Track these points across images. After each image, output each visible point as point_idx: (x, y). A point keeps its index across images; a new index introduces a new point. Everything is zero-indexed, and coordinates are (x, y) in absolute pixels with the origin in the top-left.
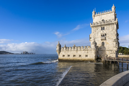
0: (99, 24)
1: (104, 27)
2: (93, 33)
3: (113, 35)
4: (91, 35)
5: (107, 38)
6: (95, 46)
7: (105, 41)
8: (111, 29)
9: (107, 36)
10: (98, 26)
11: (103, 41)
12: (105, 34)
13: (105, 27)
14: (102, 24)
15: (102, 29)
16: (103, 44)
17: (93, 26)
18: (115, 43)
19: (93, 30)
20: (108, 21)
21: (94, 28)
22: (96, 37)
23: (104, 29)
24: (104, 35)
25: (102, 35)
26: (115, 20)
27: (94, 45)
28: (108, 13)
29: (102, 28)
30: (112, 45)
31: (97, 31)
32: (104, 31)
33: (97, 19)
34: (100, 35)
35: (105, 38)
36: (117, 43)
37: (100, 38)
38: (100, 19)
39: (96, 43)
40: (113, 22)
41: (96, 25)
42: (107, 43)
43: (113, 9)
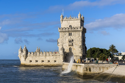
0: (67, 30)
1: (71, 33)
2: (61, 38)
3: (79, 41)
4: (59, 39)
5: (74, 44)
7: (72, 47)
8: (77, 36)
9: (74, 42)
10: (66, 31)
11: (70, 47)
12: (73, 40)
13: (72, 33)
14: (70, 30)
15: (69, 35)
16: (70, 49)
17: (61, 30)
18: (80, 49)
19: (61, 35)
20: (75, 27)
21: (62, 33)
22: (64, 42)
23: (71, 35)
24: (71, 41)
25: (69, 41)
26: (81, 28)
27: (62, 51)
28: (75, 19)
29: (69, 33)
30: (78, 51)
31: (65, 36)
32: (71, 37)
33: (65, 24)
34: (67, 40)
35: (72, 44)
36: (82, 50)
37: (68, 44)
38: (68, 24)
39: (64, 49)
40: (79, 30)
41: (64, 31)
42: (74, 49)
43: (79, 16)
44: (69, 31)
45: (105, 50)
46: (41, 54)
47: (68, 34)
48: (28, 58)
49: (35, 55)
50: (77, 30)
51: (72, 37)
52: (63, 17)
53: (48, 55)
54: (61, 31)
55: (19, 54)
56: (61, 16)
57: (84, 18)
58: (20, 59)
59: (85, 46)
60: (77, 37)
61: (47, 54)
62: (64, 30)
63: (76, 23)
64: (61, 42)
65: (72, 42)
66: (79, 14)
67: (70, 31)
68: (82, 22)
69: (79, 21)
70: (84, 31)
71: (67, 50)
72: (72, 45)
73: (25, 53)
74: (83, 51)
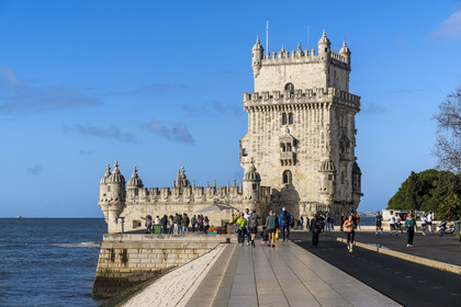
0: (275, 102)
1: (291, 114)
2: (254, 133)
3: (321, 145)
4: (246, 138)
5: (300, 157)
6: (254, 187)
7: (292, 168)
8: (313, 123)
9: (302, 147)
10: (271, 108)
11: (288, 167)
12: (296, 142)
13: (296, 114)
14: (285, 101)
15: (284, 122)
16: (286, 177)
17: (253, 104)
18: (322, 176)
19: (252, 122)
20: (304, 92)
21: (257, 114)
22: (265, 148)
23: (291, 122)
24: (289, 144)
25: (282, 145)
26: (327, 94)
27: (251, 183)
28: (307, 60)
29: (284, 114)
31: (268, 127)
32: (291, 128)
33: (268, 79)
34: (276, 141)
35: (295, 155)
36: (330, 179)
37: (278, 157)
38: (281, 78)
39: (258, 176)
40: (320, 101)
41: (264, 105)
42: (302, 176)
43: (321, 48)
44: (281, 107)
46: (173, 198)
47: (280, 117)
48: (126, 211)
49: (153, 201)
50: (312, 101)
51: (295, 131)
52: (262, 50)
53: (200, 200)
54: (252, 108)
55: (101, 197)
56: (255, 47)
57: (349, 53)
59: (355, 164)
60: (314, 130)
61: (196, 196)
62: (263, 103)
63: (310, 75)
64: (255, 150)
65: (293, 148)
66: (321, 40)
67: (288, 104)
68: (337, 68)
69: (322, 66)
70: (345, 106)
71: (272, 178)
72: (295, 161)
73: (116, 194)
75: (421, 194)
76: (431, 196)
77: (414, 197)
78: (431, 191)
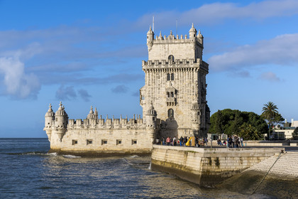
0: (163, 67)
1: (172, 74)
2: (149, 85)
3: (192, 93)
4: (143, 89)
5: (179, 100)
6: (153, 119)
7: (174, 108)
8: (187, 80)
9: (180, 95)
10: (160, 70)
11: (171, 107)
12: (176, 91)
13: (176, 74)
14: (169, 66)
15: (168, 79)
16: (171, 113)
17: (149, 67)
18: (194, 113)
19: (148, 78)
20: (181, 61)
21: (151, 74)
22: (156, 95)
23: (173, 79)
24: (172, 93)
25: (168, 93)
26: (196, 62)
27: (151, 117)
28: (182, 41)
29: (168, 74)
30: (190, 118)
31: (158, 82)
32: (173, 83)
33: (157, 53)
34: (163, 91)
35: (176, 99)
36: (198, 114)
37: (165, 100)
38: (166, 52)
39: (155, 112)
40: (192, 66)
41: (155, 68)
42: (180, 112)
43: (191, 34)
44: (166, 70)
45: (254, 114)
46: (99, 126)
47: (166, 76)
48: (67, 133)
49: (86, 128)
50: (186, 66)
51: (175, 84)
52: (153, 34)
53: (118, 127)
54: (148, 70)
55: (46, 125)
56: (149, 32)
57: (202, 38)
58: (49, 135)
60: (187, 84)
61: (115, 124)
62: (155, 67)
63: (184, 51)
64: (149, 96)
65: (175, 95)
66: (191, 30)
67: (171, 68)
68: (199, 47)
69: (192, 45)
70: (204, 70)
71: (162, 115)
72: (176, 103)
73: (61, 123)
74: (201, 117)
75: (224, 124)
76: (230, 125)
77: (220, 126)
78: (230, 122)
